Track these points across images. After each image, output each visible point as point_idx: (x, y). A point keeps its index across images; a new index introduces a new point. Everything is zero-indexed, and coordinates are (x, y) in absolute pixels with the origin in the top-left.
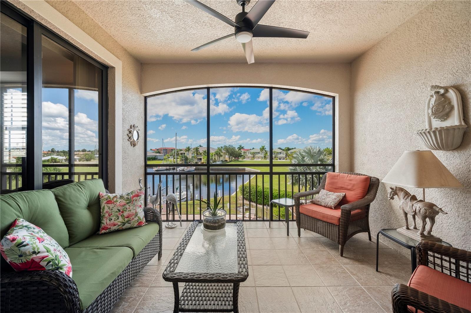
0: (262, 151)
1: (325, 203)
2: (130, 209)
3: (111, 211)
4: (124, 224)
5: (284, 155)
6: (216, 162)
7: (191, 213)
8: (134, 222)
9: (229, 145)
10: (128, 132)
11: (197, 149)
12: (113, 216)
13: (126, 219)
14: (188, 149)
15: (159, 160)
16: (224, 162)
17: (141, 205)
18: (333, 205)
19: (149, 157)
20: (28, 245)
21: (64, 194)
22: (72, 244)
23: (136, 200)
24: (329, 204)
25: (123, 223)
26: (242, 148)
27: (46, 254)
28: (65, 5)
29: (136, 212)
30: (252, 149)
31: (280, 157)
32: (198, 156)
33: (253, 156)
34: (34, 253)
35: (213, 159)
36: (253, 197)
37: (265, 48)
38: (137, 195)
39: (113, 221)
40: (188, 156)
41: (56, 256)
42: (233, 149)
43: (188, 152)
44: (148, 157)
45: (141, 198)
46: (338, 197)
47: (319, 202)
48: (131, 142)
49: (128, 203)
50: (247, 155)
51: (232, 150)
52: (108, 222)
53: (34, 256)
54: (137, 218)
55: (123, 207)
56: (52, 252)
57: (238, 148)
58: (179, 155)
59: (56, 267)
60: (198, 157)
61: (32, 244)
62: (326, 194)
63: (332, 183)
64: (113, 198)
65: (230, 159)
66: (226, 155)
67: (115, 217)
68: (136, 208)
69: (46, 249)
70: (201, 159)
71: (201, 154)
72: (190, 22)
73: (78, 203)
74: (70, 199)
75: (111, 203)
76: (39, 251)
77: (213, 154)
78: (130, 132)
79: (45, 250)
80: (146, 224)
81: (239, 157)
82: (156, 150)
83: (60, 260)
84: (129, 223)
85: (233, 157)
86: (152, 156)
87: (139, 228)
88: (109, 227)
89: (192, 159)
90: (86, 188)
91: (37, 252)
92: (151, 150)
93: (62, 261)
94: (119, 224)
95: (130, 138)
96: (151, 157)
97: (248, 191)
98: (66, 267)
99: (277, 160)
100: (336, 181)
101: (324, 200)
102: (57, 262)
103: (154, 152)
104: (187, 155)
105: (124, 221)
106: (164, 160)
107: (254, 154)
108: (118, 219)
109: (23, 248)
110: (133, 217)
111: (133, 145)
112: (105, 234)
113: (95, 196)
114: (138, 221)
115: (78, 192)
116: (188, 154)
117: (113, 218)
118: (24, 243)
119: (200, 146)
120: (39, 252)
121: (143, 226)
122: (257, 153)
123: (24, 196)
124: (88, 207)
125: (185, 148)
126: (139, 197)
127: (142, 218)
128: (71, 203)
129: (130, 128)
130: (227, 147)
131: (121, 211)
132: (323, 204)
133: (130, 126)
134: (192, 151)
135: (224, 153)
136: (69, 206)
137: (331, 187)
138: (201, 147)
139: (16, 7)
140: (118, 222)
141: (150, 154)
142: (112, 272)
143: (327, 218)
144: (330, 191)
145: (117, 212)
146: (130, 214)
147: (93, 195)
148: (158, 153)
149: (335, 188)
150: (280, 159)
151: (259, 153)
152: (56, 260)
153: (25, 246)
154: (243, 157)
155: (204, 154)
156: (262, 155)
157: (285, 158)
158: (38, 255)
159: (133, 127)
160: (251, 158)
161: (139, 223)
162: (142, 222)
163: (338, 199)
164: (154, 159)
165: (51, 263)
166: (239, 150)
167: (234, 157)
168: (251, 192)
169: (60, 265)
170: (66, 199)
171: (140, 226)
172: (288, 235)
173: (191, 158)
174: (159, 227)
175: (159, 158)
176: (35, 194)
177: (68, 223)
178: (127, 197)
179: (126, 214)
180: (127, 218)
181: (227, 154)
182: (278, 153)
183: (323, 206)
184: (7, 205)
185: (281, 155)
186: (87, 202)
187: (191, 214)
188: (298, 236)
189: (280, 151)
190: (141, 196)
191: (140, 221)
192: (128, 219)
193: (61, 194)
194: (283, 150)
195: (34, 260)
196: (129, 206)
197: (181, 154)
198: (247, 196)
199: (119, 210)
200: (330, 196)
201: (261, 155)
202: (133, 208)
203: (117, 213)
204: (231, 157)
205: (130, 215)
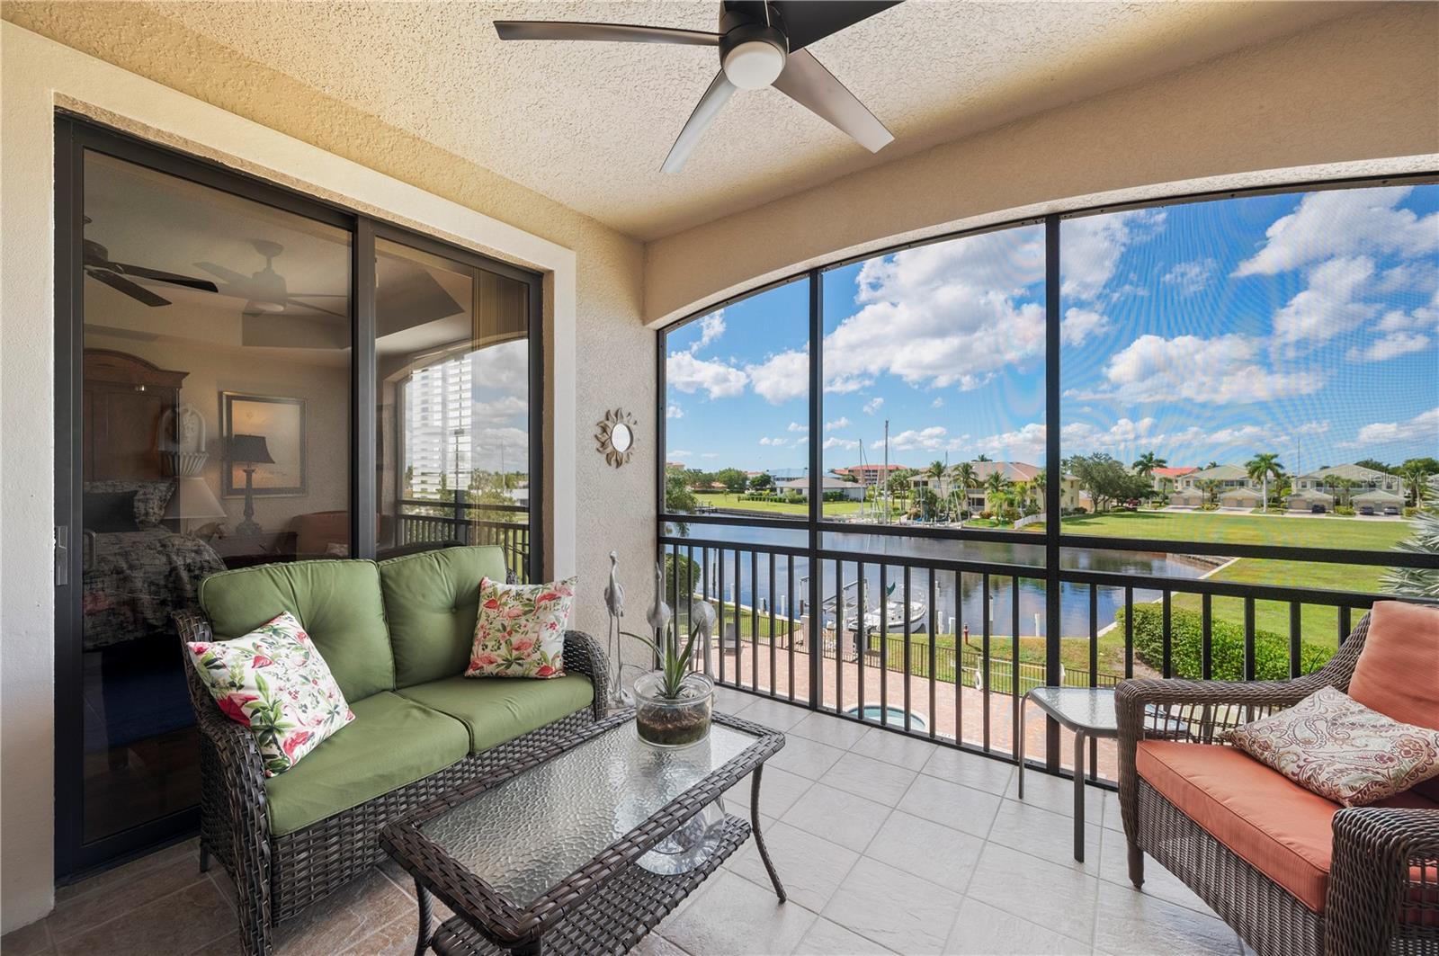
0: (1259, 477)
1: (1302, 763)
2: (526, 629)
3: (489, 626)
4: (509, 663)
5: (1396, 493)
6: (1039, 513)
7: (924, 674)
8: (530, 664)
9: (1096, 455)
10: (598, 431)
11: (966, 469)
12: (490, 640)
13: (515, 653)
14: (938, 470)
15: (851, 501)
16: (1070, 514)
17: (554, 623)
18: (1352, 789)
19: (827, 491)
20: (224, 666)
21: (399, 573)
22: (400, 685)
23: (545, 609)
24: (1322, 778)
25: (507, 660)
26: (1161, 463)
27: (255, 693)
28: (416, 161)
29: (538, 640)
30: (1209, 468)
31: (1367, 501)
32: (973, 493)
33: (1207, 495)
34: (233, 685)
35: (1028, 503)
36: (1182, 660)
37: (974, 63)
38: (552, 595)
39: (488, 650)
40: (937, 491)
41: (275, 703)
42: (1110, 466)
43: (936, 478)
44: (824, 491)
45: (558, 604)
46: (1412, 750)
47: (1266, 747)
48: (608, 455)
49: (525, 613)
50: (1180, 493)
51: (1110, 473)
52: (480, 651)
53: (234, 691)
54: (537, 656)
55: (514, 622)
56: (271, 692)
57: (1136, 465)
58: (910, 487)
59: (267, 726)
60: (971, 496)
61: (233, 667)
62: (1330, 716)
63: (1393, 666)
64: (501, 595)
65: (1096, 503)
66: (1082, 488)
67: (494, 643)
68: (540, 627)
69: (258, 683)
70: (981, 502)
71: (980, 485)
72: (666, 85)
73: (423, 596)
74: (408, 587)
75: (494, 608)
76: (242, 683)
77: (1028, 486)
78: (604, 430)
79: (255, 685)
80: (561, 677)
81: (1142, 500)
82: (847, 473)
83: (282, 714)
84: (520, 664)
85: (1113, 496)
86: (834, 490)
87: (539, 682)
88: (481, 664)
89: (950, 502)
90: (451, 566)
91: (238, 685)
92: (833, 471)
93: (286, 715)
94: (500, 661)
95: (603, 444)
96: (831, 491)
97: (1160, 631)
98: (293, 732)
99: (1350, 514)
100: (1425, 655)
101: (1299, 750)
102: (272, 715)
103: (839, 479)
104: (935, 487)
105: (509, 657)
106: (865, 500)
107: (1215, 490)
108: (499, 648)
109: (215, 671)
110: (530, 650)
111: (613, 462)
112: (474, 678)
113: (471, 585)
114: (539, 664)
115: (429, 572)
116: (937, 484)
117: (490, 644)
118: (217, 663)
119: (983, 459)
120: (241, 687)
121: (552, 678)
122: (1230, 483)
123: (312, 570)
124: (454, 610)
125: (928, 466)
126: (553, 602)
127: (550, 658)
128: (408, 595)
129: (603, 418)
130: (1085, 460)
131: (508, 629)
132: (1290, 768)
133: (604, 414)
134: (949, 476)
135: (1072, 482)
136: (402, 601)
137: (1387, 688)
138: (986, 460)
139: (319, 198)
140: (499, 656)
141: (829, 483)
142: (381, 773)
143: (1255, 848)
144: (1374, 706)
145: (499, 630)
146: (525, 641)
147: (465, 584)
148: (849, 481)
149: (1419, 699)
150: (1371, 514)
151: (1242, 484)
152: (272, 710)
153: (218, 667)
154: (1158, 499)
155: (991, 484)
156: (1260, 490)
157: (1404, 510)
158: (240, 692)
159: (615, 416)
160: (1199, 501)
161: (542, 669)
162: (550, 669)
163: (1407, 765)
164: (840, 497)
165: (259, 714)
166: (1141, 472)
167: (1116, 497)
168: (1173, 640)
169: (276, 723)
170: (399, 586)
171: (542, 676)
172: (1079, 856)
173: (946, 497)
174: (592, 690)
175: (852, 495)
176: (333, 569)
177: (395, 637)
178: (529, 596)
179: (515, 639)
180: (517, 649)
181: (1087, 485)
182: (1354, 485)
183: (1285, 776)
184: (272, 582)
185: (1380, 495)
186: (447, 598)
187: (922, 676)
188: (1131, 883)
189: (1371, 475)
190: (559, 598)
191: (544, 664)
192: (517, 652)
193: (393, 573)
194: (1394, 472)
195: (232, 700)
196: (527, 620)
197: (916, 484)
198: (1155, 651)
199: (504, 628)
200: (1353, 734)
201: (1254, 494)
202: (533, 628)
203: (499, 634)
204: (1102, 497)
205: (524, 644)
